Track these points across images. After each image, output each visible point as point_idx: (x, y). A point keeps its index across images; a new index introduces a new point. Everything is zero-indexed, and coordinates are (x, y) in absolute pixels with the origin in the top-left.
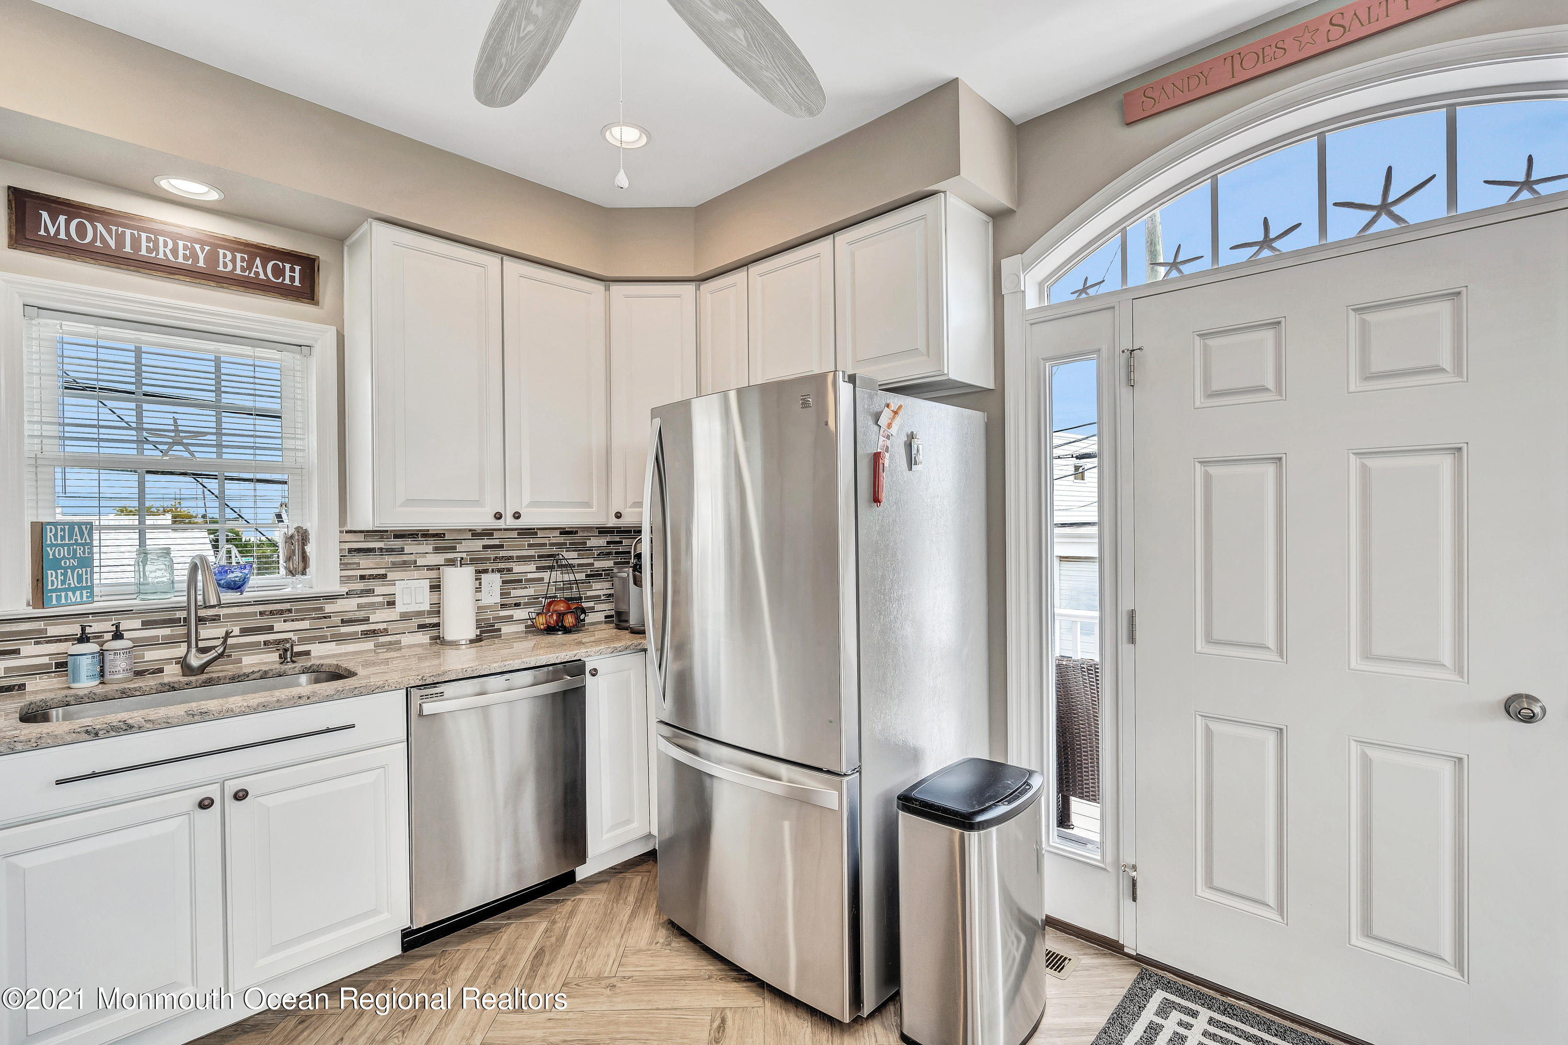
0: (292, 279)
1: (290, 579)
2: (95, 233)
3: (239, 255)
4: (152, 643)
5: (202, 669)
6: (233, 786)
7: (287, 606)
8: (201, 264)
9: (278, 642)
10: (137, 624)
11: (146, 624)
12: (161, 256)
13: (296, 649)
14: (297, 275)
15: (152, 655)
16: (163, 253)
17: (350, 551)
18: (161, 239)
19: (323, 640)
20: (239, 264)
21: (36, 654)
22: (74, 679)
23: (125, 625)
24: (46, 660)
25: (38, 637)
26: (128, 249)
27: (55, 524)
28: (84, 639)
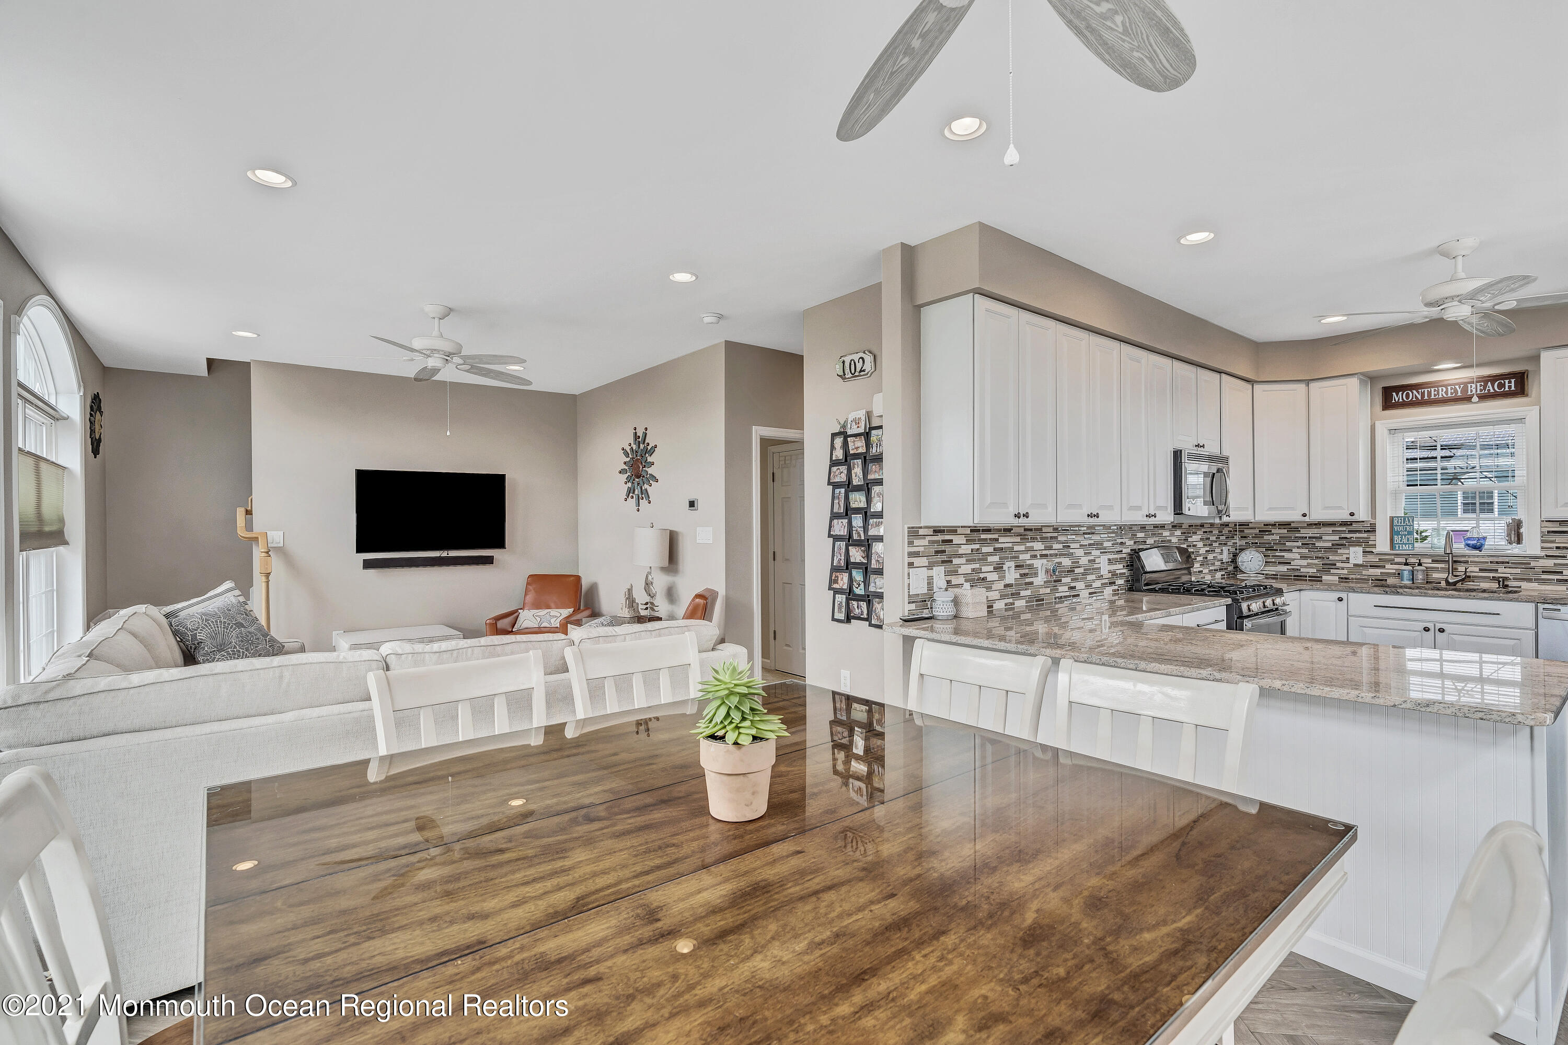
0: (1509, 387)
1: (1510, 546)
2: (1415, 395)
3: (1478, 384)
4: (1436, 570)
5: (1455, 584)
6: (1439, 626)
7: (1506, 560)
8: (1459, 394)
9: (1499, 578)
10: (1429, 561)
11: (1434, 561)
12: (1440, 396)
14: (1512, 385)
15: (1436, 575)
16: (1442, 394)
17: (1548, 532)
18: (1440, 388)
19: (1530, 581)
20: (1479, 388)
21: (1391, 569)
22: (1402, 580)
23: (1423, 560)
24: (1394, 571)
25: (1392, 562)
26: (1426, 397)
27: (1398, 517)
28: (1406, 564)
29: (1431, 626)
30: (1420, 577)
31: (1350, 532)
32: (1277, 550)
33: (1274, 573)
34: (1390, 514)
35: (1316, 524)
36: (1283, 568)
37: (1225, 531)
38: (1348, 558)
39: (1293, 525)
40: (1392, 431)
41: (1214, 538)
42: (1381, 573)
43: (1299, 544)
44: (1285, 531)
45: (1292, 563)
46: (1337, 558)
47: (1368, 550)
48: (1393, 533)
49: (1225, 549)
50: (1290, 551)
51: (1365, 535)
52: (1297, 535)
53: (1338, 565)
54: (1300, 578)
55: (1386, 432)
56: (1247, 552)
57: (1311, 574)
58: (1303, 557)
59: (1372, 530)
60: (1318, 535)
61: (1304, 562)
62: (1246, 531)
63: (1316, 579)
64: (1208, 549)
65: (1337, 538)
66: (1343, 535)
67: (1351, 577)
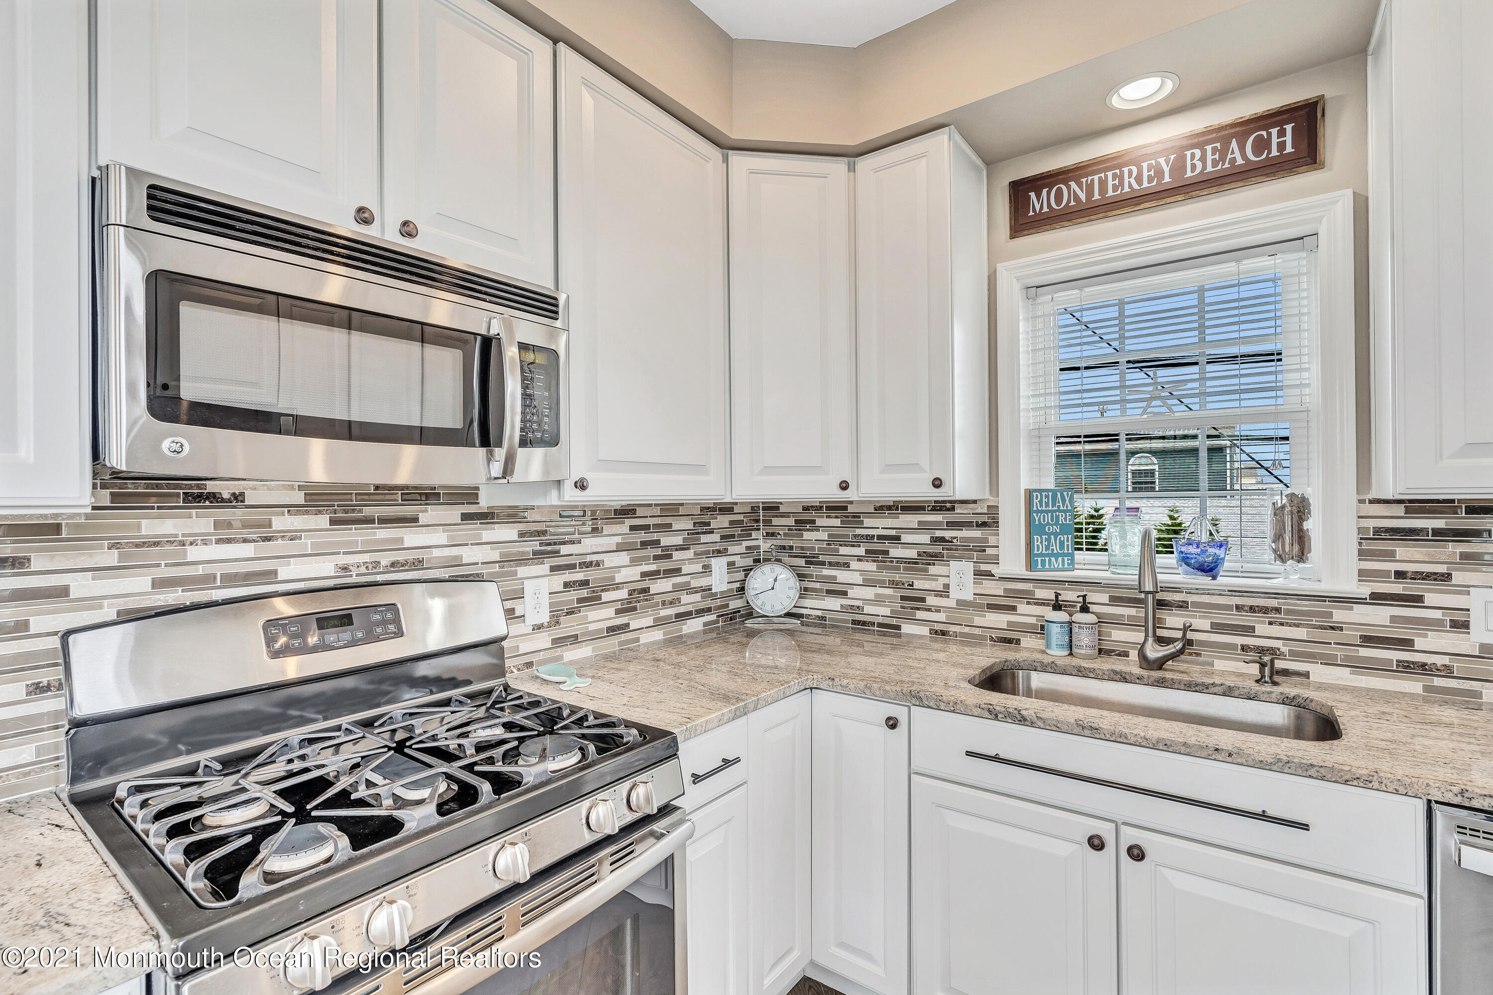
0: (1282, 146)
1: (1278, 566)
2: (1072, 194)
3: (1209, 148)
4: (1117, 622)
5: (1159, 664)
7: (1273, 603)
8: (1167, 179)
9: (1262, 651)
10: (1104, 598)
11: (1115, 600)
12: (1127, 189)
13: (1279, 664)
14: (1288, 138)
15: (1119, 635)
16: (1130, 184)
17: (1377, 531)
18: (1126, 170)
19: (1330, 661)
20: (1209, 158)
21: (1027, 613)
22: (1048, 646)
23: (1092, 597)
24: (1033, 620)
25: (1029, 598)
26: (1097, 196)
27: (1040, 491)
28: (1057, 607)
29: (1106, 830)
30: (1085, 639)
31: (952, 525)
32: (823, 563)
33: (819, 613)
34: (1026, 483)
35: (889, 508)
36: (834, 603)
37: (721, 521)
38: (947, 586)
39: (851, 509)
40: (1034, 290)
41: (678, 540)
42: (1009, 623)
43: (861, 551)
44: (837, 522)
45: (851, 593)
46: (927, 585)
47: (984, 567)
48: (1032, 528)
49: (719, 564)
50: (846, 565)
51: (976, 533)
52: (859, 531)
53: (931, 601)
54: (861, 625)
55: (1017, 287)
56: (767, 568)
57: (880, 620)
58: (868, 583)
59: (990, 522)
60: (893, 533)
61: (869, 593)
62: (776, 521)
63: (890, 629)
64: (653, 567)
65: (925, 538)
66: (938, 534)
67: (953, 629)
